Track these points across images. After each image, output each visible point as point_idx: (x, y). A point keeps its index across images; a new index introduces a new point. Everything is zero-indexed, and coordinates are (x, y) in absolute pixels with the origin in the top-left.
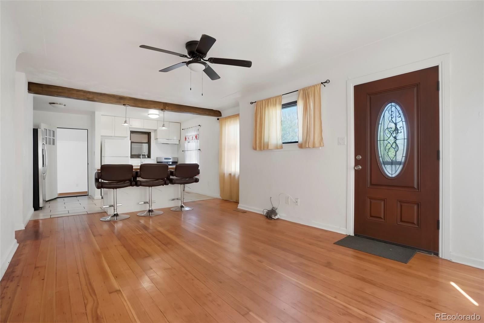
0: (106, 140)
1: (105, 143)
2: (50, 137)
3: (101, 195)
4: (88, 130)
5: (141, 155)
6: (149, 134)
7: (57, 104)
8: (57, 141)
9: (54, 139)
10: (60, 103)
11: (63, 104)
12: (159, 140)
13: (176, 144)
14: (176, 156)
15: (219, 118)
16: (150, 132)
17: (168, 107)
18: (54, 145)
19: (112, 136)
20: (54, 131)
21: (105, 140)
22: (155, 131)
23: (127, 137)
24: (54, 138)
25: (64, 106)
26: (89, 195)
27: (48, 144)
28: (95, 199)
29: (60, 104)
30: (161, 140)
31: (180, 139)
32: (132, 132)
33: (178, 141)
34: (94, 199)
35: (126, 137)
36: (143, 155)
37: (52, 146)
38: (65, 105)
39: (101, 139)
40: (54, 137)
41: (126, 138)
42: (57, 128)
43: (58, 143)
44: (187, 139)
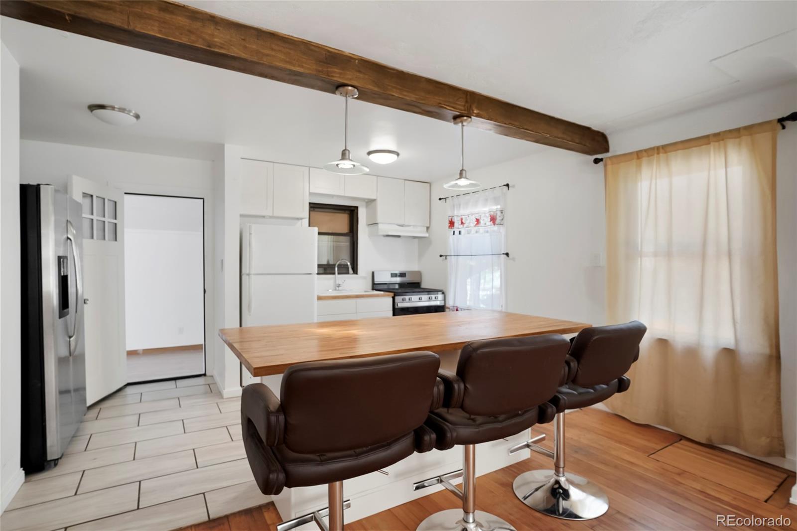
0: (254, 227)
1: (250, 234)
2: (103, 219)
3: (241, 385)
4: (203, 199)
5: (334, 265)
6: (352, 212)
7: (113, 108)
8: (126, 230)
9: (116, 224)
10: (123, 107)
11: (130, 111)
12: (380, 226)
13: (415, 237)
14: (415, 268)
15: (599, 156)
16: (357, 208)
17: (479, 110)
18: (116, 240)
19: (264, 217)
20: (116, 203)
21: (250, 226)
22: (370, 202)
23: (302, 219)
24: (115, 221)
25: (135, 119)
26: (207, 373)
27: (97, 239)
28: (225, 396)
29: (122, 110)
30: (385, 228)
31: (428, 225)
32: (314, 207)
33: (425, 229)
34: (222, 398)
35: (298, 219)
36: (340, 266)
37: (109, 243)
38: (137, 117)
39: (240, 225)
40: (116, 219)
41: (300, 221)
42: (126, 193)
43: (130, 235)
44: (456, 225)
